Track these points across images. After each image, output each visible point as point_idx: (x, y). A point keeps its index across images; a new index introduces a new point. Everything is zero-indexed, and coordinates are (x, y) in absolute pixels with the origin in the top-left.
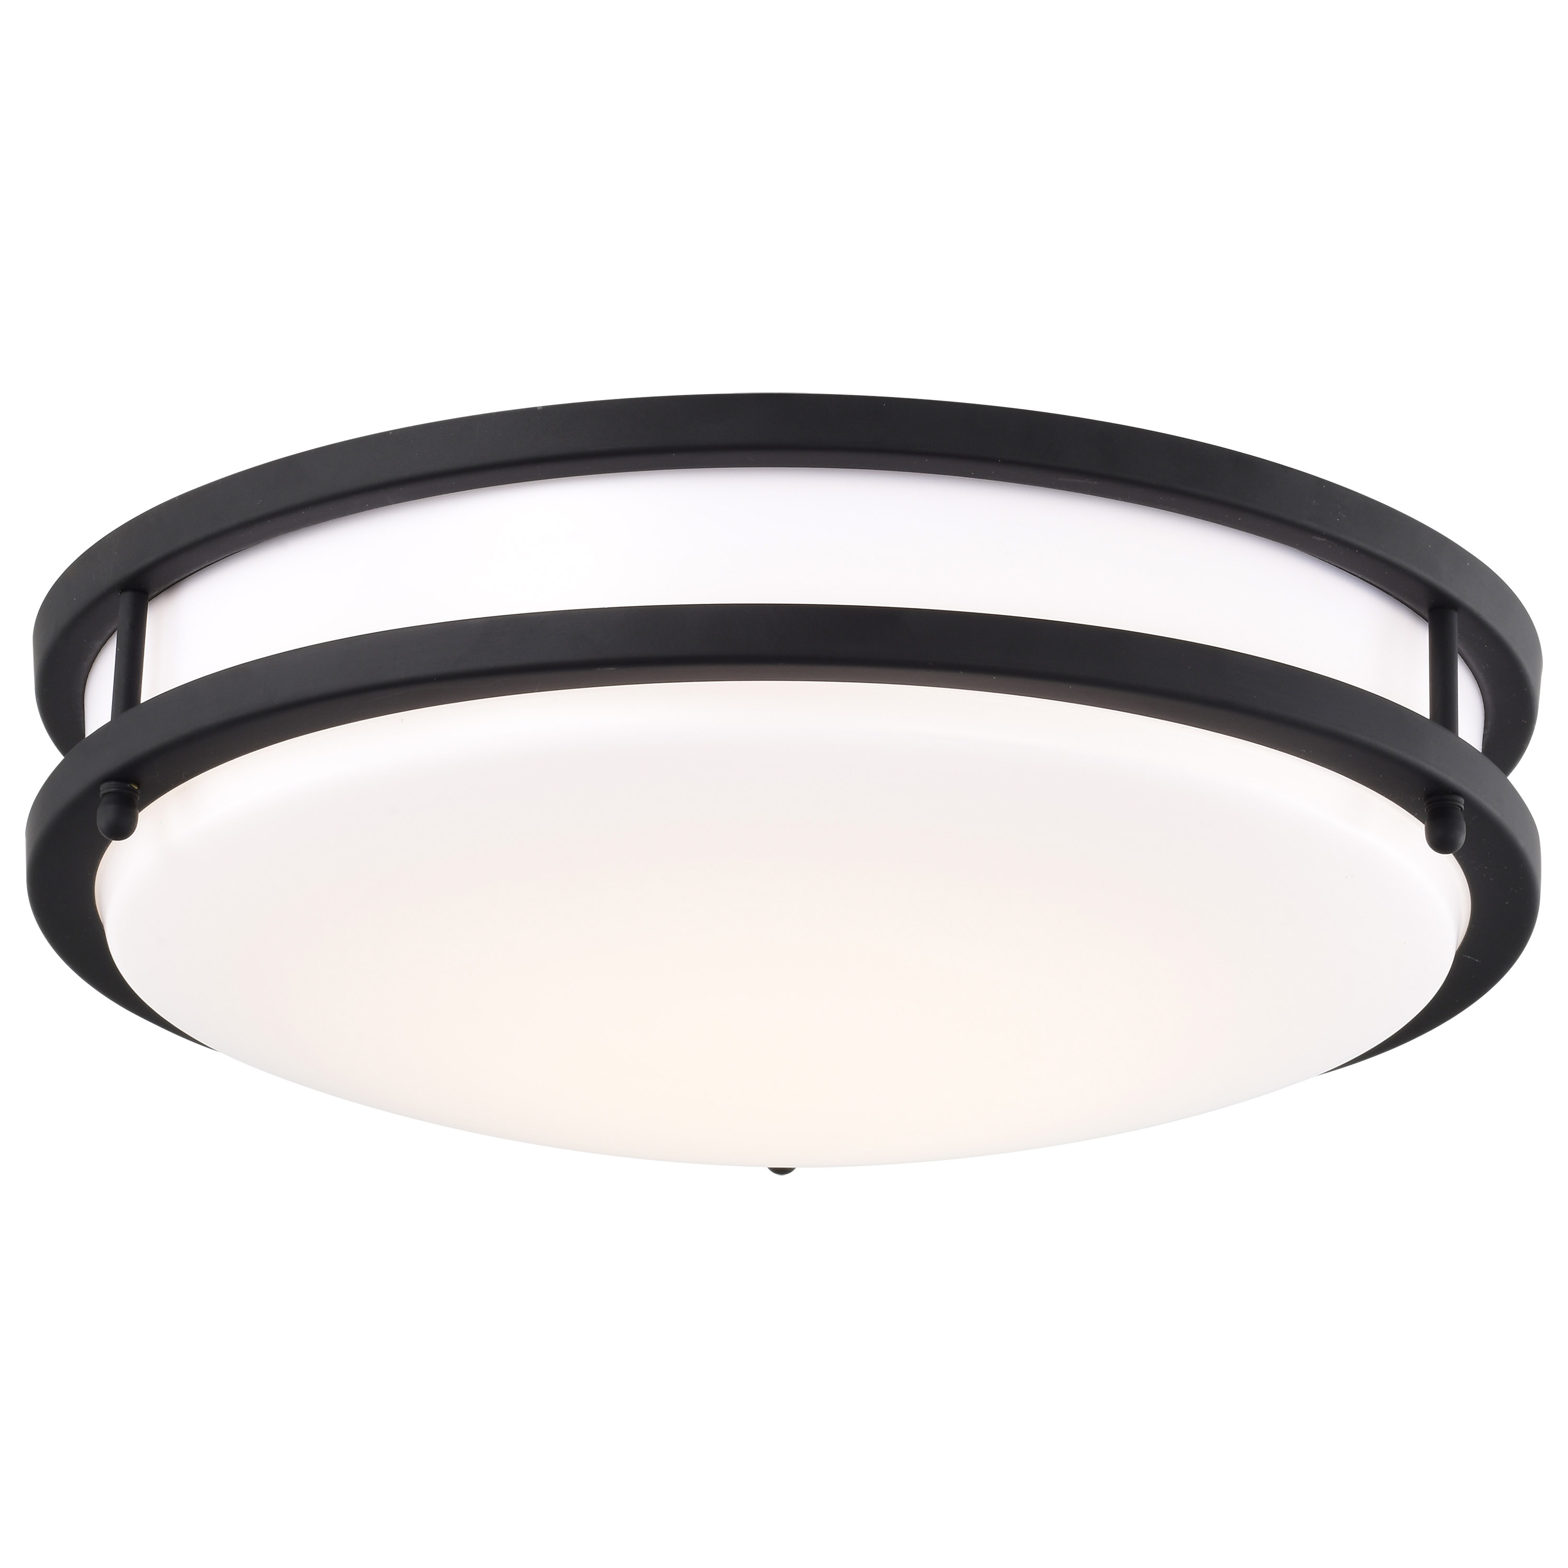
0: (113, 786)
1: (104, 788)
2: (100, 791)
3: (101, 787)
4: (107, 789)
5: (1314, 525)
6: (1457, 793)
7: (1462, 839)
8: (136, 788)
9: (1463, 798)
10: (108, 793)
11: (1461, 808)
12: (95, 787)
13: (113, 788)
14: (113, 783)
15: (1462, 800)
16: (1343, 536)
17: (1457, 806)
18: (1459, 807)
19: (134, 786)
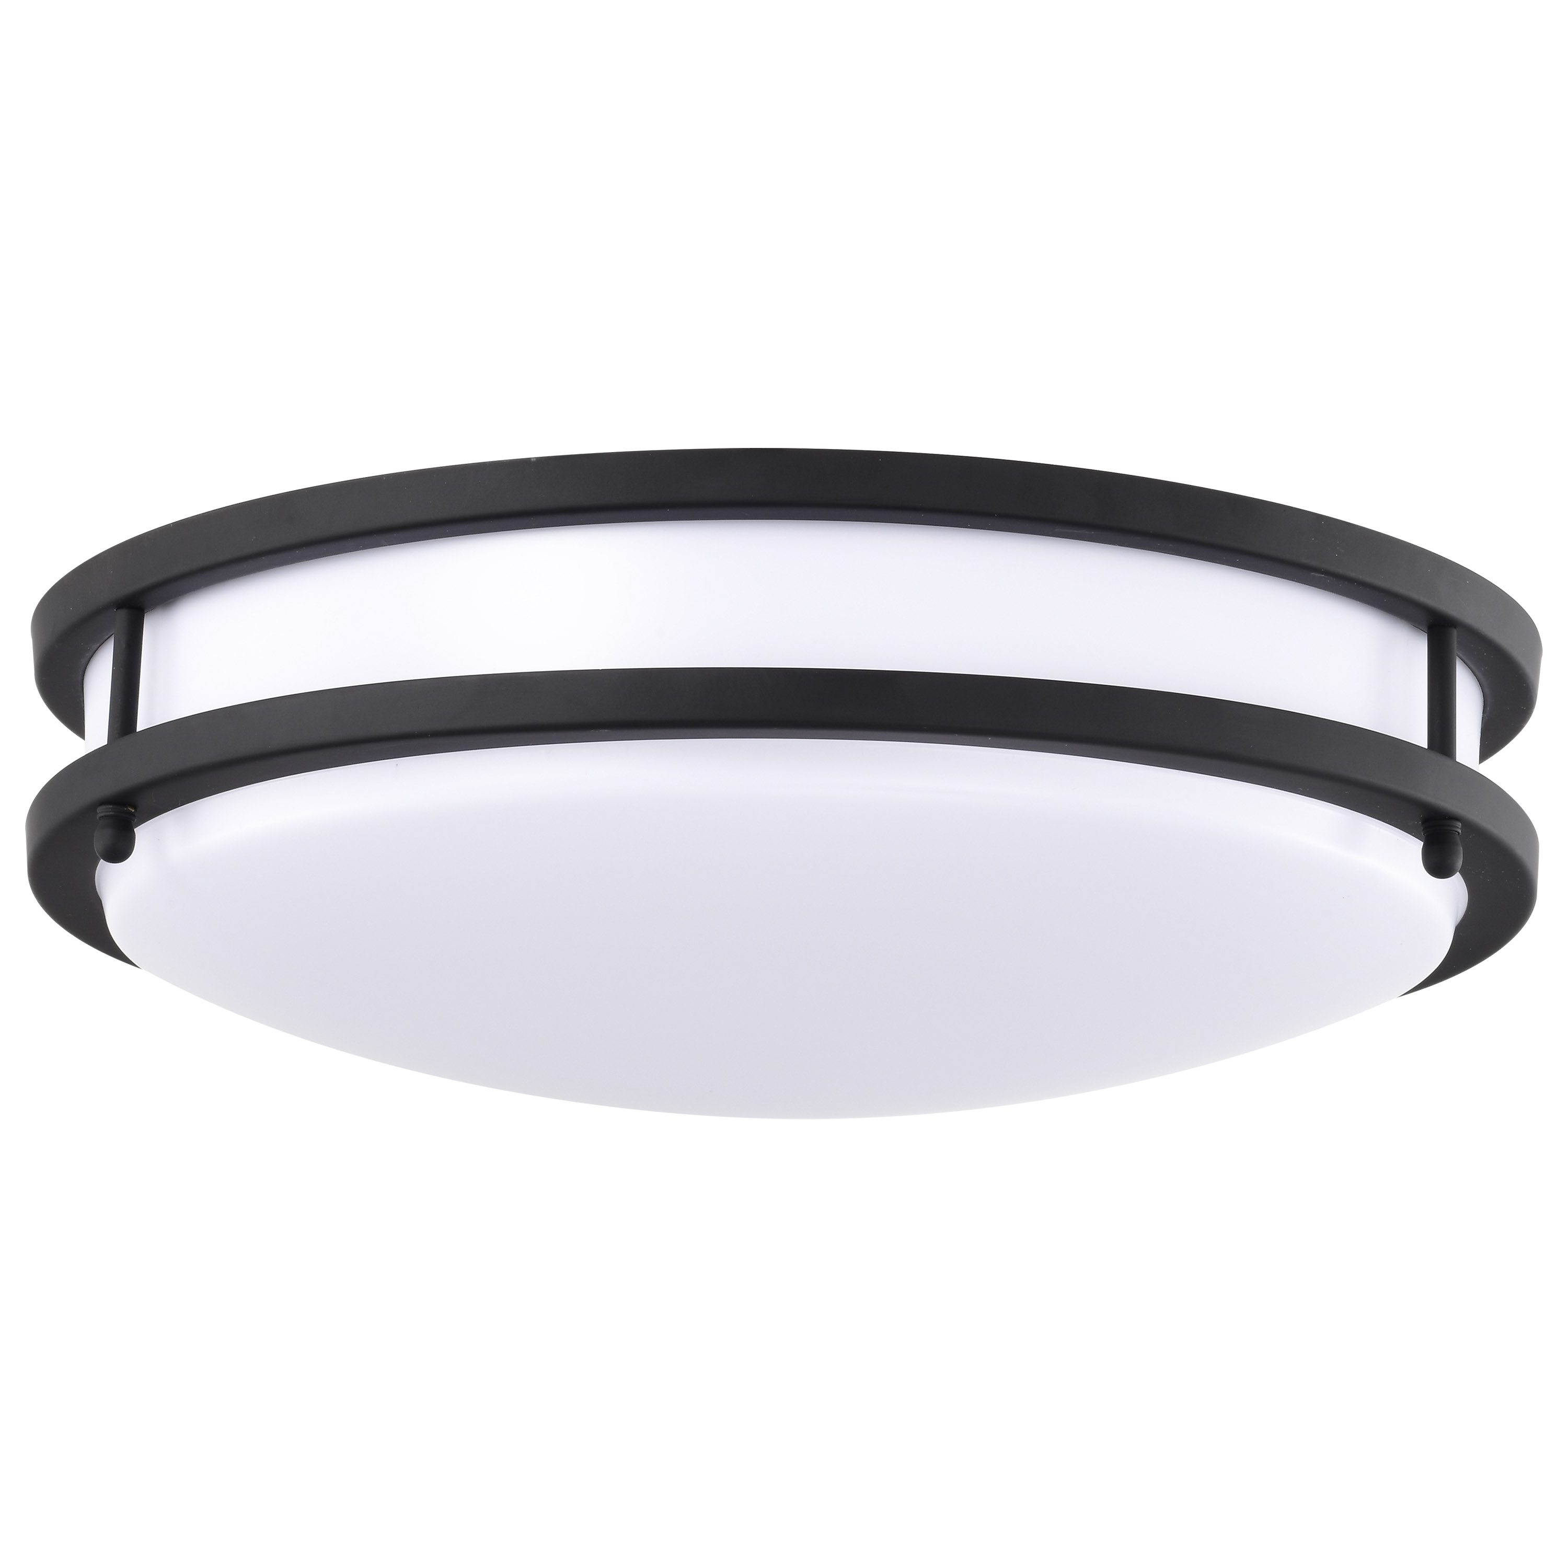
0: (110, 810)
1: (101, 811)
2: (96, 813)
3: (98, 809)
4: (103, 812)
5: (1314, 563)
6: (1455, 818)
7: (1460, 863)
8: (133, 811)
9: (1461, 823)
10: (105, 815)
11: (1458, 832)
12: (92, 808)
13: (110, 812)
14: (111, 806)
15: (1459, 824)
16: (1341, 571)
17: (1454, 831)
18: (1456, 831)
19: (131, 810)
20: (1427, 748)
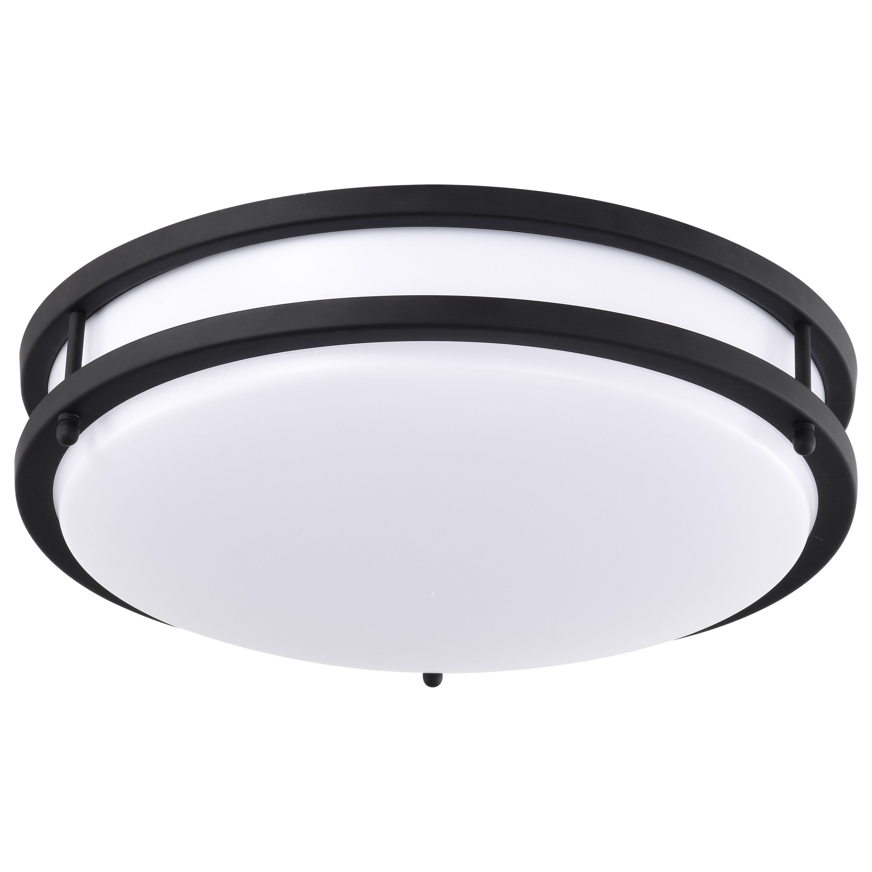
0: (66, 415)
2: (58, 419)
3: (59, 416)
4: (61, 417)
5: (732, 268)
6: (810, 421)
7: (814, 447)
8: (78, 417)
9: (815, 425)
10: (63, 419)
11: (813, 430)
12: (56, 417)
16: (747, 275)
17: (810, 428)
19: (77, 416)
20: (795, 378)
